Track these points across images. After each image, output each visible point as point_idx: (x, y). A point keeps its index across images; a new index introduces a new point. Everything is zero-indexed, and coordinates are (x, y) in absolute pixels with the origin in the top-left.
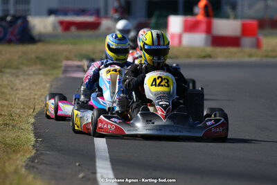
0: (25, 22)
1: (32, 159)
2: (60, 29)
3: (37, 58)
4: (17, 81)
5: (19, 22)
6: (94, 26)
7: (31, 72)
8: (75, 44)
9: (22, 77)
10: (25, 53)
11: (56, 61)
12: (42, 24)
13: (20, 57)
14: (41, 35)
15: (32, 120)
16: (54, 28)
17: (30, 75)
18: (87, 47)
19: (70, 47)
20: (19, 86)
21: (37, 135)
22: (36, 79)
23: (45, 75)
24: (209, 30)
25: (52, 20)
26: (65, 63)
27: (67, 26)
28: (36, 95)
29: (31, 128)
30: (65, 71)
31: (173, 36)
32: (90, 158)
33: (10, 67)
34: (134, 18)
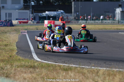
0: (11, 21)
1: (17, 53)
2: (19, 23)
4: (10, 35)
5: (10, 21)
6: (27, 22)
8: (23, 27)
9: (12, 34)
10: (11, 29)
11: (19, 30)
12: (15, 22)
13: (11, 30)
14: (15, 24)
15: (15, 44)
16: (17, 23)
18: (26, 27)
19: (22, 27)
20: (11, 36)
21: (17, 47)
22: (15, 35)
23: (17, 34)
24: (54, 24)
25: (17, 21)
26: (21, 31)
27: (20, 22)
29: (16, 46)
30: (21, 33)
31: (45, 25)
32: (30, 52)
33: (8, 32)
34: (36, 21)
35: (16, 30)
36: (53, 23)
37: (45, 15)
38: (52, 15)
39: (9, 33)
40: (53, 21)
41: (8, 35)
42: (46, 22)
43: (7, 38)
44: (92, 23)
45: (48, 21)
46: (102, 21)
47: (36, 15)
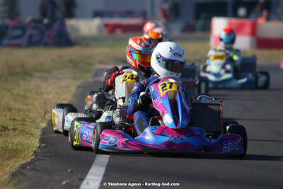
3: (71, 61)
4: (45, 85)
5: (57, 23)
7: (60, 76)
11: (91, 64)
17: (59, 79)
22: (64, 83)
23: (75, 79)
24: (254, 32)
26: (98, 66)
28: (59, 99)
30: (95, 75)
33: (40, 71)
35: (74, 64)
36: (248, 29)
39: (41, 78)
40: (248, 22)
41: (34, 82)
42: (219, 25)
43: (25, 97)
45: (230, 24)
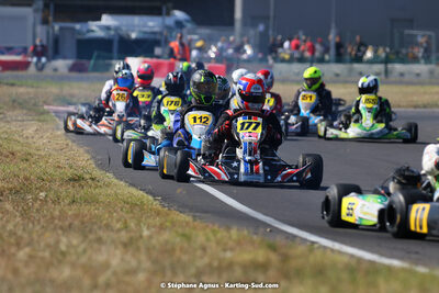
34: (64, 58)
37: (100, 34)
38: (134, 36)
44: (337, 75)
46: (390, 66)
47: (61, 29)
